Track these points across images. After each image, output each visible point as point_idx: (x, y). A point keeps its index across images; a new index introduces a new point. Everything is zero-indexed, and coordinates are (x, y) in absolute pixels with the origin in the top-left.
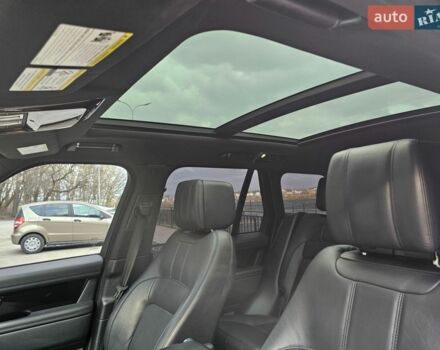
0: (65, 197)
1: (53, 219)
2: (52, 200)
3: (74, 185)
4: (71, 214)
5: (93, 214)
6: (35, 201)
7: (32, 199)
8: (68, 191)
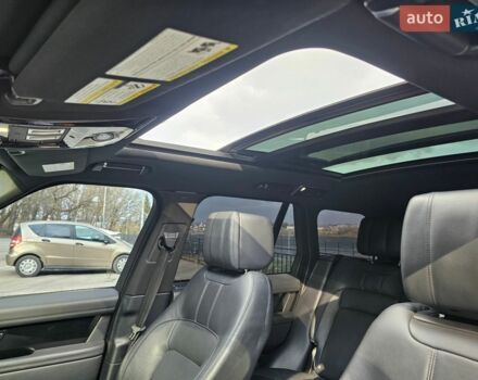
0: (66, 217)
1: (53, 240)
2: (52, 219)
3: (77, 204)
4: (73, 237)
5: (97, 237)
6: (34, 219)
7: (31, 216)
8: (69, 211)
